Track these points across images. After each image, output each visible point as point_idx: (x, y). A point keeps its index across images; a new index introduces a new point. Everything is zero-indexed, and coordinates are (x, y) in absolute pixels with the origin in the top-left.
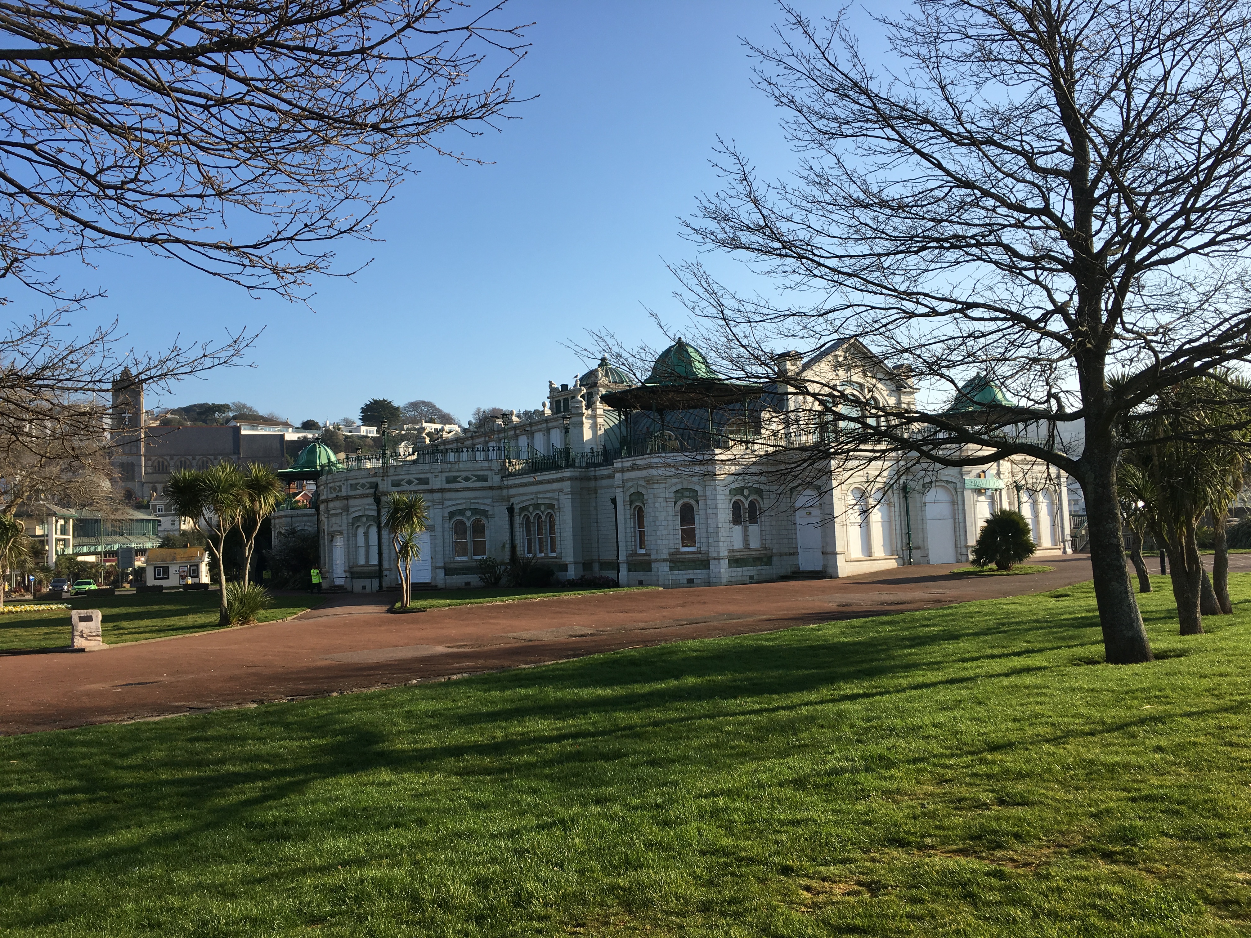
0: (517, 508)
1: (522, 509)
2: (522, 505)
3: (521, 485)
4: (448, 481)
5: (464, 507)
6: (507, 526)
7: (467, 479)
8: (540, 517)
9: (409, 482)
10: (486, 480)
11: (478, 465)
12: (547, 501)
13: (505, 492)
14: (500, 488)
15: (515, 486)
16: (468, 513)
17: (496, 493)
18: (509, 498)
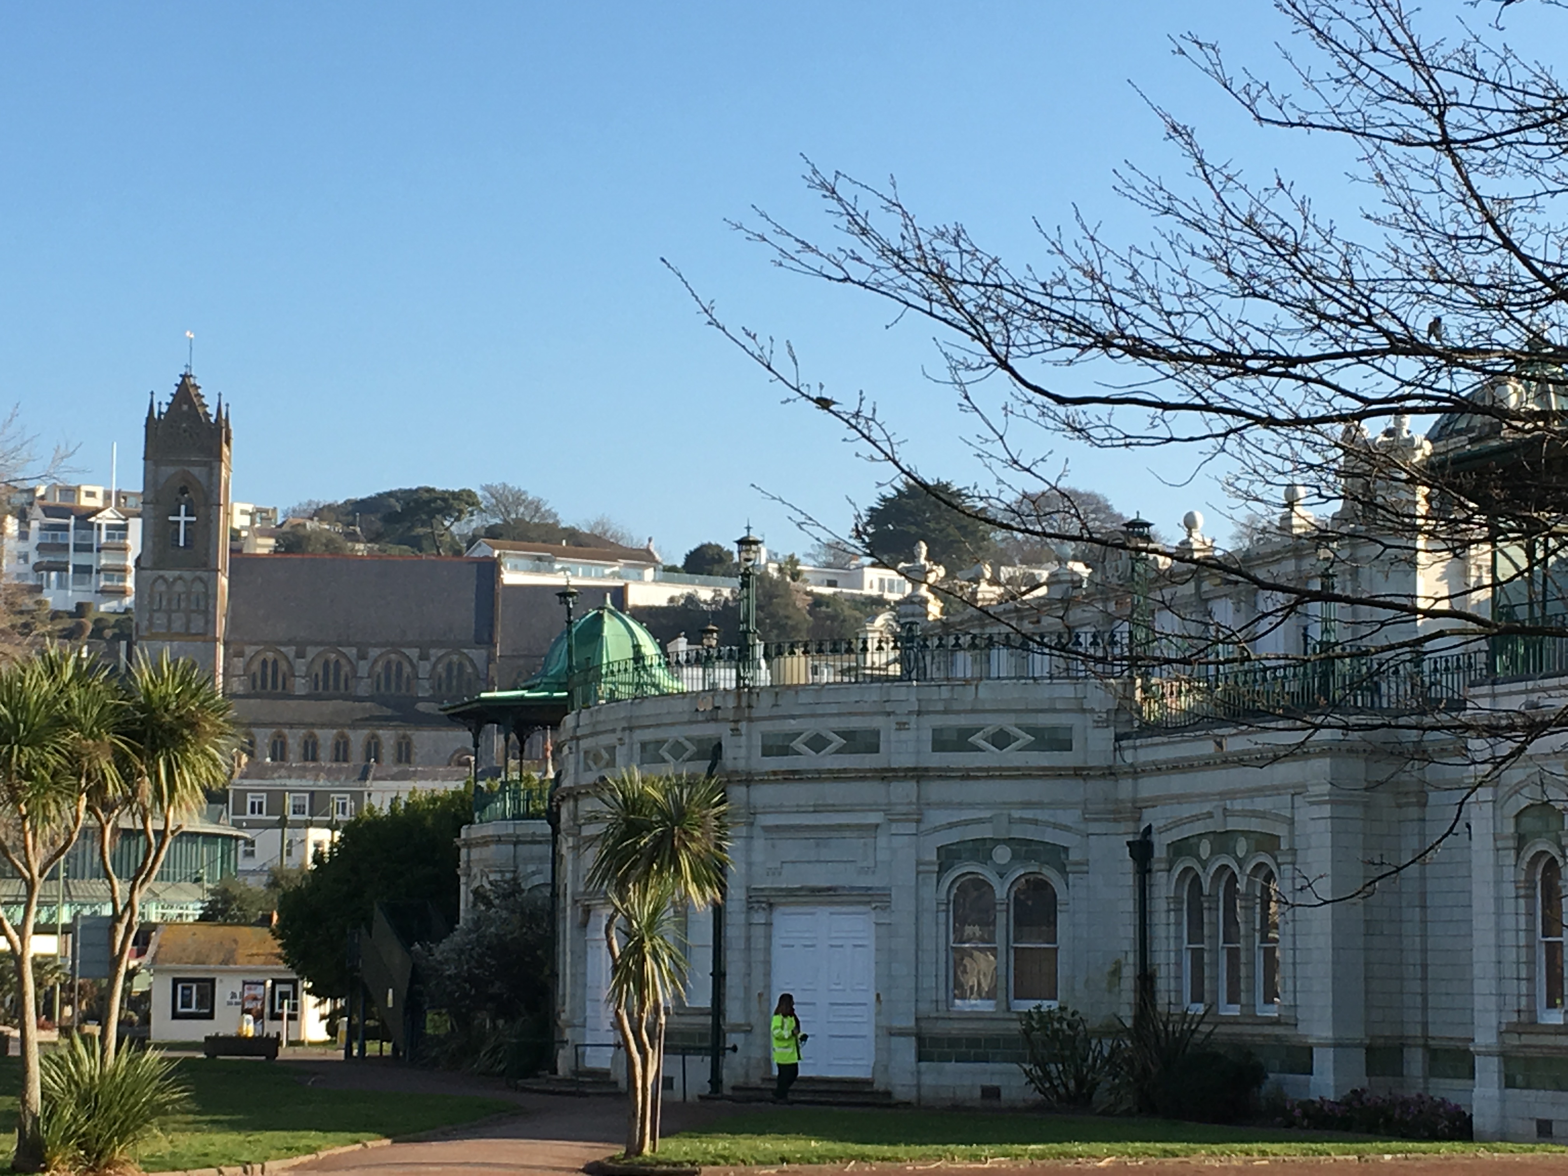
0: (1161, 844)
1: (1180, 848)
2: (1175, 835)
3: (1177, 767)
4: (940, 744)
5: (986, 832)
6: (1129, 905)
7: (1001, 740)
8: (1233, 878)
9: (818, 743)
10: (1066, 746)
11: (1044, 693)
12: (1255, 825)
13: (1125, 788)
14: (1111, 773)
15: (1158, 769)
16: (1002, 854)
17: (1097, 788)
18: (1137, 809)
